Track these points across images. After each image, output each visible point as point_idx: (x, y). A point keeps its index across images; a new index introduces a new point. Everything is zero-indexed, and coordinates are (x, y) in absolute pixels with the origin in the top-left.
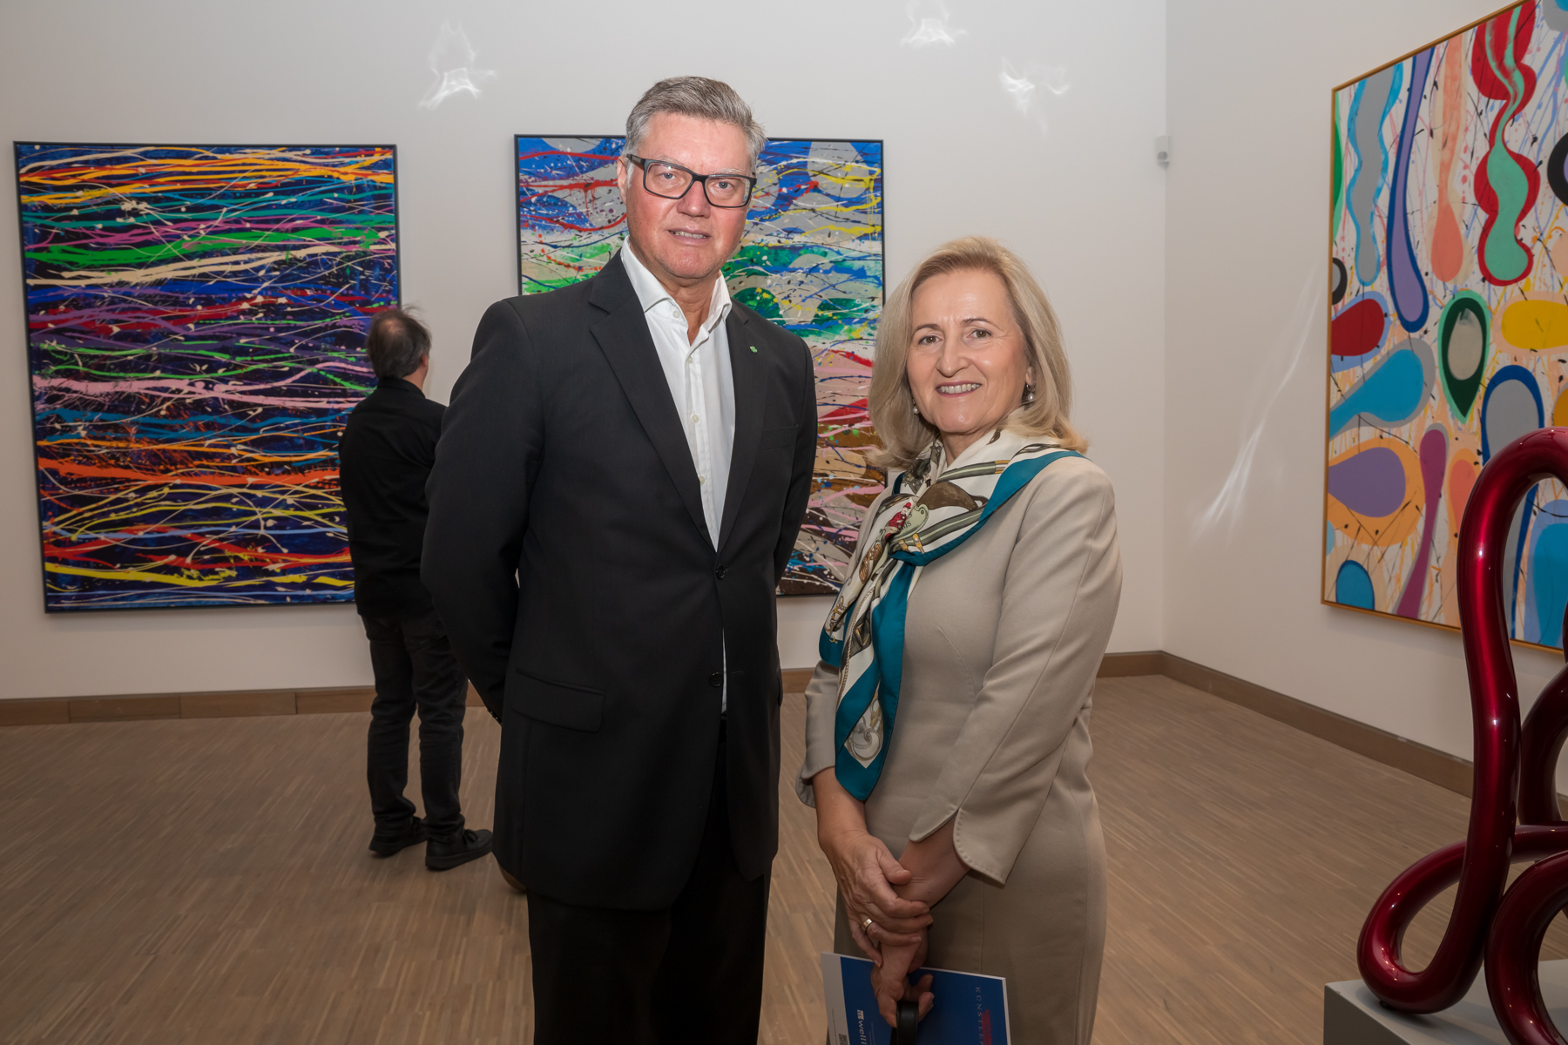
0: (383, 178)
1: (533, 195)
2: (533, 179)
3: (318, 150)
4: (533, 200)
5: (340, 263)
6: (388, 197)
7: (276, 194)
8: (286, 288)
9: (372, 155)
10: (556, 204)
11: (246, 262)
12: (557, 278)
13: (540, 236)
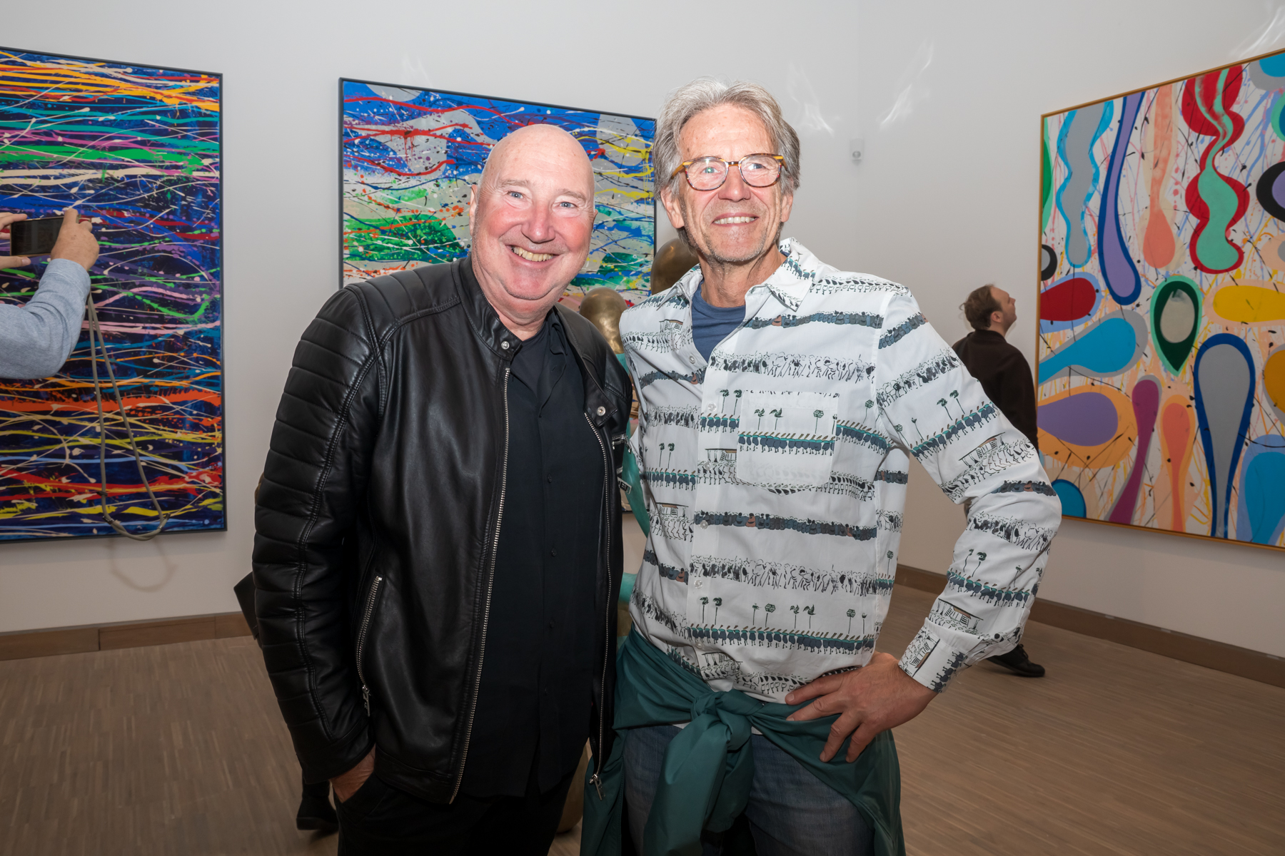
0: (208, 105)
1: (357, 137)
2: (357, 121)
3: (140, 70)
4: (357, 141)
5: (160, 187)
6: (212, 125)
7: (92, 109)
8: (101, 208)
9: (198, 81)
10: (377, 148)
11: (56, 178)
12: (376, 217)
13: (362, 176)
